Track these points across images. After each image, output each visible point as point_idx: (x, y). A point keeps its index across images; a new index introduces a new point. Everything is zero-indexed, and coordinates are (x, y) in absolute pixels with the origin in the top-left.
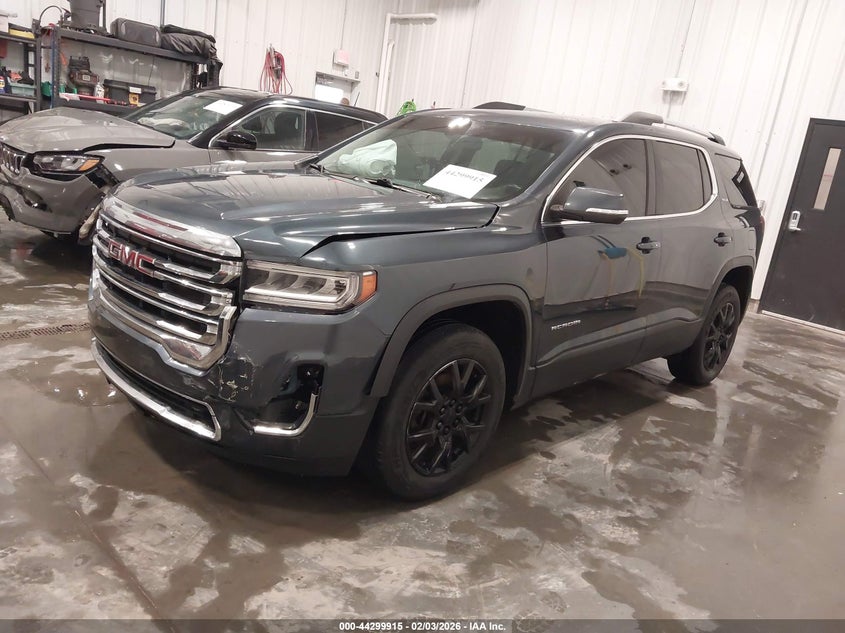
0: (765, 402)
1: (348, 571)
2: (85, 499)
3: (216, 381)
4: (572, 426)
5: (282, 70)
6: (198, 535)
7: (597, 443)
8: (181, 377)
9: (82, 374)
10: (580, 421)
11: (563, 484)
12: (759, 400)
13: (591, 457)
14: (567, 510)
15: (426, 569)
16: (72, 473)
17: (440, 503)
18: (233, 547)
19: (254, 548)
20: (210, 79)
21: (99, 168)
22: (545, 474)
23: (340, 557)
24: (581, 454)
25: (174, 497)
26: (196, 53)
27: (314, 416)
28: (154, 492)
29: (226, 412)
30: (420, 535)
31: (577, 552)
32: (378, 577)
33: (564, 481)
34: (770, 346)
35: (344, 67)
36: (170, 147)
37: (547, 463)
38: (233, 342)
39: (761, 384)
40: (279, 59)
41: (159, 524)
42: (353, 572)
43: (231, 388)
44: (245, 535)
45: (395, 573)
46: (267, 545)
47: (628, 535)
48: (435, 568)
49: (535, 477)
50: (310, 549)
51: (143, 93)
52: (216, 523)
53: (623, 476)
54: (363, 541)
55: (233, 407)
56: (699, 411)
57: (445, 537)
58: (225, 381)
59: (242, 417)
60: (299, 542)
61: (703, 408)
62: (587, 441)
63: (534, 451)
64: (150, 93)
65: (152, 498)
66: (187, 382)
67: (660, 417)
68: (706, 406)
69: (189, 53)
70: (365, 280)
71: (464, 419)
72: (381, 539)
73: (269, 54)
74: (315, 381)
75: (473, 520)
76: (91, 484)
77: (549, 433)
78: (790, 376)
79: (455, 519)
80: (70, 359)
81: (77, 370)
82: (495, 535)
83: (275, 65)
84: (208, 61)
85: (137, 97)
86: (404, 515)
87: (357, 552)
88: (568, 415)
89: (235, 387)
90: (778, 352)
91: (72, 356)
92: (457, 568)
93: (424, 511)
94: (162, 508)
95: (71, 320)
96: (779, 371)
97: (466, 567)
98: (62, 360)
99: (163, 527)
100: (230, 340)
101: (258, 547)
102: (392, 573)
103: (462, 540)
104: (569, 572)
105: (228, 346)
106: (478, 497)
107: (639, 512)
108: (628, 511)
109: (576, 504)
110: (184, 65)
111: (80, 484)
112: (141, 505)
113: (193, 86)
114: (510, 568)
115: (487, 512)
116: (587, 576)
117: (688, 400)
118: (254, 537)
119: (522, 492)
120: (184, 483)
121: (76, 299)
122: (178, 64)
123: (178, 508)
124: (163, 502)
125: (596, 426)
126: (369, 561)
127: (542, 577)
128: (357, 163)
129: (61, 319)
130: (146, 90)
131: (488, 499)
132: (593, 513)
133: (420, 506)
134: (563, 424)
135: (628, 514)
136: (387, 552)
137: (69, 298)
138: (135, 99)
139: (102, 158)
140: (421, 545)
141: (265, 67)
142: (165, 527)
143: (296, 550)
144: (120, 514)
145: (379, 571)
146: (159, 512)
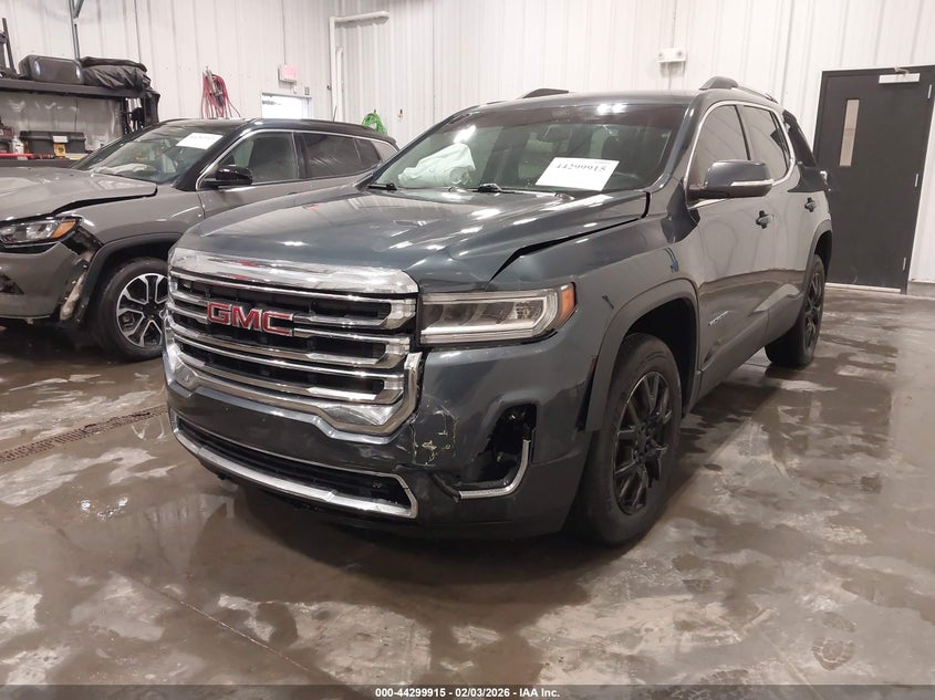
0: (873, 371)
1: (606, 639)
2: (252, 624)
3: (409, 446)
4: (712, 432)
5: (225, 95)
6: (412, 637)
7: (751, 445)
8: (357, 450)
9: (146, 477)
10: (716, 425)
11: (750, 494)
12: (866, 371)
13: (756, 461)
14: (775, 522)
15: (683, 617)
16: (216, 596)
17: (644, 542)
18: (462, 641)
19: (485, 636)
20: (147, 115)
21: (77, 232)
22: (726, 487)
23: (587, 625)
24: (743, 459)
25: (354, 598)
26: (128, 86)
27: (528, 466)
28: (327, 598)
29: (422, 482)
30: (651, 581)
31: (818, 564)
32: (641, 638)
33: (748, 491)
34: (833, 315)
35: (291, 83)
36: (154, 195)
37: (719, 476)
38: (424, 395)
39: (854, 354)
40: (219, 83)
41: (360, 634)
42: (613, 639)
43: (428, 451)
44: (466, 624)
45: (656, 629)
46: (499, 630)
47: (852, 535)
48: (690, 614)
49: (717, 493)
50: (548, 624)
51: (70, 141)
52: (424, 619)
53: (799, 473)
54: (597, 601)
55: (430, 473)
56: (819, 391)
57: (678, 578)
58: (420, 443)
59: (443, 483)
60: (531, 619)
61: (821, 389)
62: (740, 444)
63: (696, 466)
64: (78, 141)
65: (329, 605)
66: (365, 453)
67: (789, 405)
68: (823, 385)
69: (119, 87)
70: (564, 295)
71: (653, 442)
72: (613, 595)
73: (206, 79)
74: (525, 424)
75: (692, 553)
76: (248, 605)
77: (698, 444)
78: (874, 341)
79: (674, 555)
80: (120, 463)
81: (139, 475)
82: (725, 564)
83: (216, 91)
84: (143, 94)
85: (63, 147)
86: (616, 563)
87: (599, 616)
88: (700, 421)
89: (433, 448)
90: (844, 320)
91: (120, 459)
92: (714, 610)
93: (635, 554)
94: (348, 614)
95: (90, 419)
96: (862, 338)
97: (723, 606)
98: (112, 466)
99: (367, 636)
100: (420, 392)
101: (490, 636)
102: (652, 630)
103: (696, 577)
104: (828, 587)
105: (418, 401)
106: (677, 527)
107: (845, 507)
108: (834, 509)
109: (780, 513)
110: (110, 103)
111: (233, 606)
112: (323, 616)
113: (125, 127)
114: (766, 596)
115: (699, 540)
116: (846, 586)
117: (800, 382)
118: (478, 624)
119: (718, 513)
120: (354, 580)
121: (81, 393)
122: (103, 102)
123: (367, 610)
124: (346, 608)
125: (737, 427)
126: (619, 621)
127: (806, 598)
128: (432, 175)
129: (80, 419)
130: (73, 137)
131: (690, 528)
132: (801, 518)
133: (629, 550)
134: (704, 433)
135: (836, 513)
136: (630, 608)
137: (71, 394)
138: (61, 150)
139: (78, 219)
140: (658, 591)
141: (205, 95)
142: (368, 635)
143: (532, 629)
144: (307, 632)
145: (638, 631)
146: (349, 620)
